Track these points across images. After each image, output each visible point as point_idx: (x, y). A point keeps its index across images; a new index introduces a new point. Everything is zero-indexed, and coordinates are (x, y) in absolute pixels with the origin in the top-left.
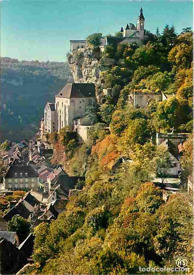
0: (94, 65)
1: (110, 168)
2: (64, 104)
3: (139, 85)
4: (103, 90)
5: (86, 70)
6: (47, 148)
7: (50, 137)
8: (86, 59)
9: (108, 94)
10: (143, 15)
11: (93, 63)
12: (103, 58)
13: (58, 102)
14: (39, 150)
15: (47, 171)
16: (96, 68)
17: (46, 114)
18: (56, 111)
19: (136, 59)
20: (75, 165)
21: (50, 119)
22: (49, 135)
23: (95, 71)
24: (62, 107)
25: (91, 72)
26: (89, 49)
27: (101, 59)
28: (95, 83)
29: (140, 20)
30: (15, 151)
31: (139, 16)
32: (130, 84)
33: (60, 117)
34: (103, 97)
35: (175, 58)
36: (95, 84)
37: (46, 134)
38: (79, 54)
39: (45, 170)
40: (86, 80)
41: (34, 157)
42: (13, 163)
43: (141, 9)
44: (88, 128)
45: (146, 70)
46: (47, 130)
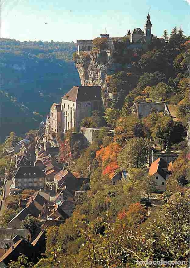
0: (100, 69)
1: (111, 178)
2: (70, 107)
3: (143, 92)
4: (109, 93)
5: (92, 72)
6: (54, 146)
7: (57, 136)
8: (92, 62)
9: (113, 98)
10: (150, 21)
11: (99, 66)
12: (109, 62)
13: (64, 104)
14: (45, 148)
15: (53, 170)
16: (102, 72)
17: (52, 114)
18: (62, 113)
19: (142, 65)
20: (81, 165)
21: (56, 119)
22: (55, 134)
23: (101, 74)
24: (69, 109)
25: (97, 75)
26: (96, 53)
27: (107, 64)
28: (101, 85)
29: (147, 26)
30: (21, 147)
31: (146, 22)
32: (135, 89)
33: (67, 118)
34: (108, 101)
35: (180, 64)
36: (101, 87)
37: (52, 132)
38: (85, 56)
39: (51, 169)
40: (92, 82)
41: (41, 155)
42: (20, 161)
43: (149, 15)
44: (94, 131)
45: (152, 77)
46: (53, 129)
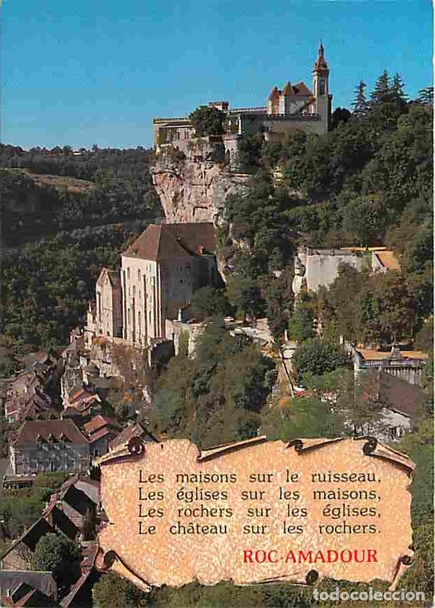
0: (212, 180)
2: (142, 273)
5: (193, 190)
6: (105, 374)
7: (112, 348)
8: (192, 166)
10: (324, 61)
11: (210, 174)
13: (128, 268)
14: (85, 379)
15: (106, 430)
16: (215, 186)
17: (100, 294)
21: (110, 306)
22: (108, 345)
24: (139, 278)
25: (203, 196)
27: (227, 167)
28: (213, 221)
29: (318, 74)
31: (316, 64)
33: (134, 302)
36: (214, 225)
37: (102, 340)
39: (101, 428)
40: (194, 214)
41: (75, 397)
43: (322, 47)
46: (103, 332)
